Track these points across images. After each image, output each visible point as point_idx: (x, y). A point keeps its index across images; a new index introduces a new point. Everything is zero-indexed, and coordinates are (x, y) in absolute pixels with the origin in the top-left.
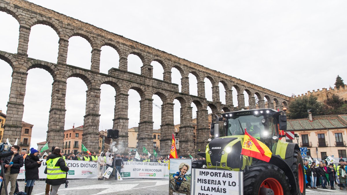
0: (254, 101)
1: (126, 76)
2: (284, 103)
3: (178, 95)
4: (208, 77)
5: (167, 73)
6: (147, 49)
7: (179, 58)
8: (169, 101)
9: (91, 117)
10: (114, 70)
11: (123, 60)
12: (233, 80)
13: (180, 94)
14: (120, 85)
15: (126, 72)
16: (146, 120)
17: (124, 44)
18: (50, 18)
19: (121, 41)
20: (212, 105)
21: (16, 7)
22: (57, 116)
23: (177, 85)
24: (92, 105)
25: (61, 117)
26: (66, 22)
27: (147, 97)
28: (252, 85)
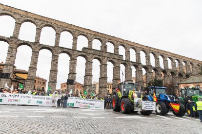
0: (175, 65)
1: (91, 52)
2: (198, 65)
3: (123, 62)
4: (143, 50)
5: (116, 49)
6: (104, 36)
7: (124, 40)
8: (117, 65)
9: (71, 75)
10: (85, 48)
11: (90, 43)
12: (160, 52)
13: (125, 61)
14: (88, 57)
15: (91, 49)
16: (103, 76)
17: (91, 34)
18: (51, 23)
19: (89, 32)
20: (145, 67)
21: (35, 19)
22: (53, 74)
23: (122, 56)
24: (72, 68)
25: (55, 74)
26: (59, 24)
27: (103, 63)
28: (174, 54)
